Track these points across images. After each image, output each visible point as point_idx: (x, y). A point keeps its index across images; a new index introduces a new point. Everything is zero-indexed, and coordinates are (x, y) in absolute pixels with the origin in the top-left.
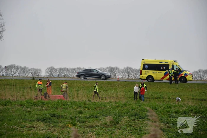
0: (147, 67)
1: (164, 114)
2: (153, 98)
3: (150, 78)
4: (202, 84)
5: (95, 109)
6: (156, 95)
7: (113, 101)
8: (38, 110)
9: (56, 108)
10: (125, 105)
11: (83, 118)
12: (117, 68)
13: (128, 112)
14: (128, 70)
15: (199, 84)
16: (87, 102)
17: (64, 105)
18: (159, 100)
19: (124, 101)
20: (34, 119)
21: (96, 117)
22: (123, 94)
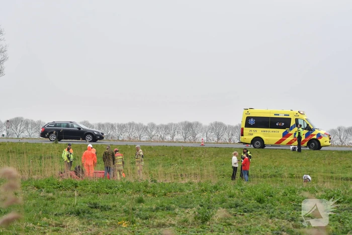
0: (252, 121)
1: (285, 203)
2: (264, 177)
3: (258, 142)
4: (346, 152)
5: (165, 195)
6: (268, 172)
7: (196, 181)
8: (65, 196)
9: (98, 192)
10: (215, 188)
11: (146, 210)
12: (197, 124)
13: (223, 201)
14: (217, 127)
15: (341, 152)
16: (150, 184)
17: (111, 188)
18: (274, 179)
19: (214, 182)
20: (60, 212)
21: (168, 209)
22: (211, 168)
